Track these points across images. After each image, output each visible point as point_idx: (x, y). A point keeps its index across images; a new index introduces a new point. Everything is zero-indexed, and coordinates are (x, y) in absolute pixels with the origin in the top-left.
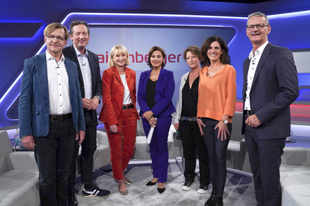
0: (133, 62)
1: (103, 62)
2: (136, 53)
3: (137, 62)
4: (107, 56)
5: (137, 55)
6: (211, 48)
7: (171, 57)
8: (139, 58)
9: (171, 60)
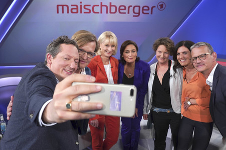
0: (107, 13)
1: (77, 12)
2: (110, 3)
3: (111, 12)
4: (81, 6)
5: (111, 6)
6: (179, 54)
7: (145, 8)
8: (113, 9)
9: (145, 12)
